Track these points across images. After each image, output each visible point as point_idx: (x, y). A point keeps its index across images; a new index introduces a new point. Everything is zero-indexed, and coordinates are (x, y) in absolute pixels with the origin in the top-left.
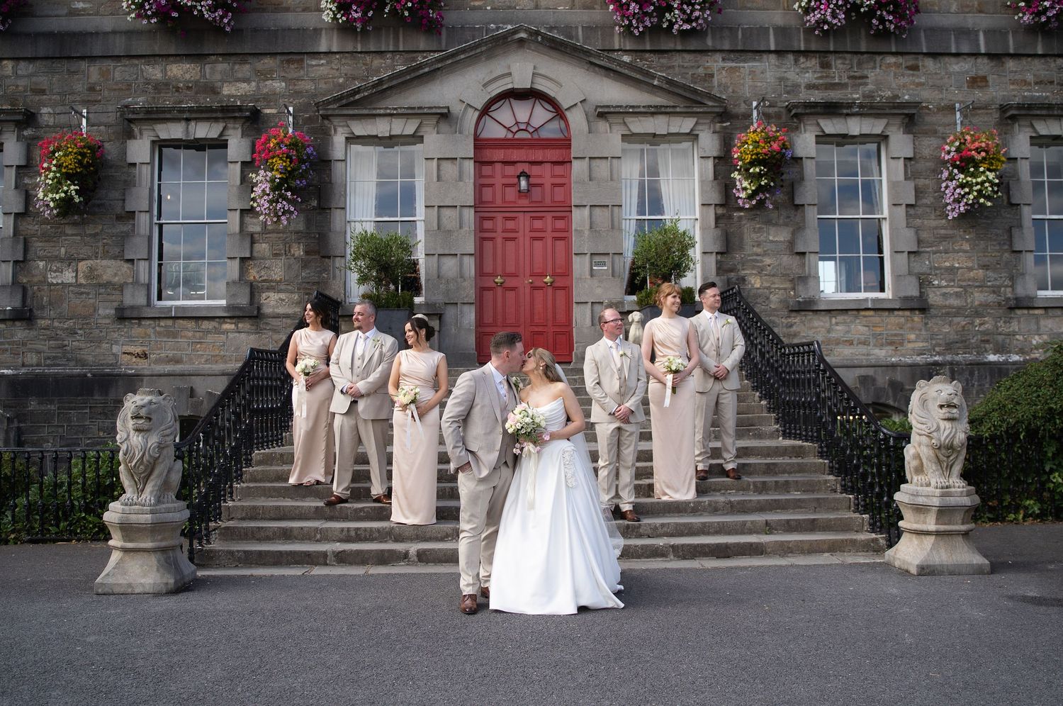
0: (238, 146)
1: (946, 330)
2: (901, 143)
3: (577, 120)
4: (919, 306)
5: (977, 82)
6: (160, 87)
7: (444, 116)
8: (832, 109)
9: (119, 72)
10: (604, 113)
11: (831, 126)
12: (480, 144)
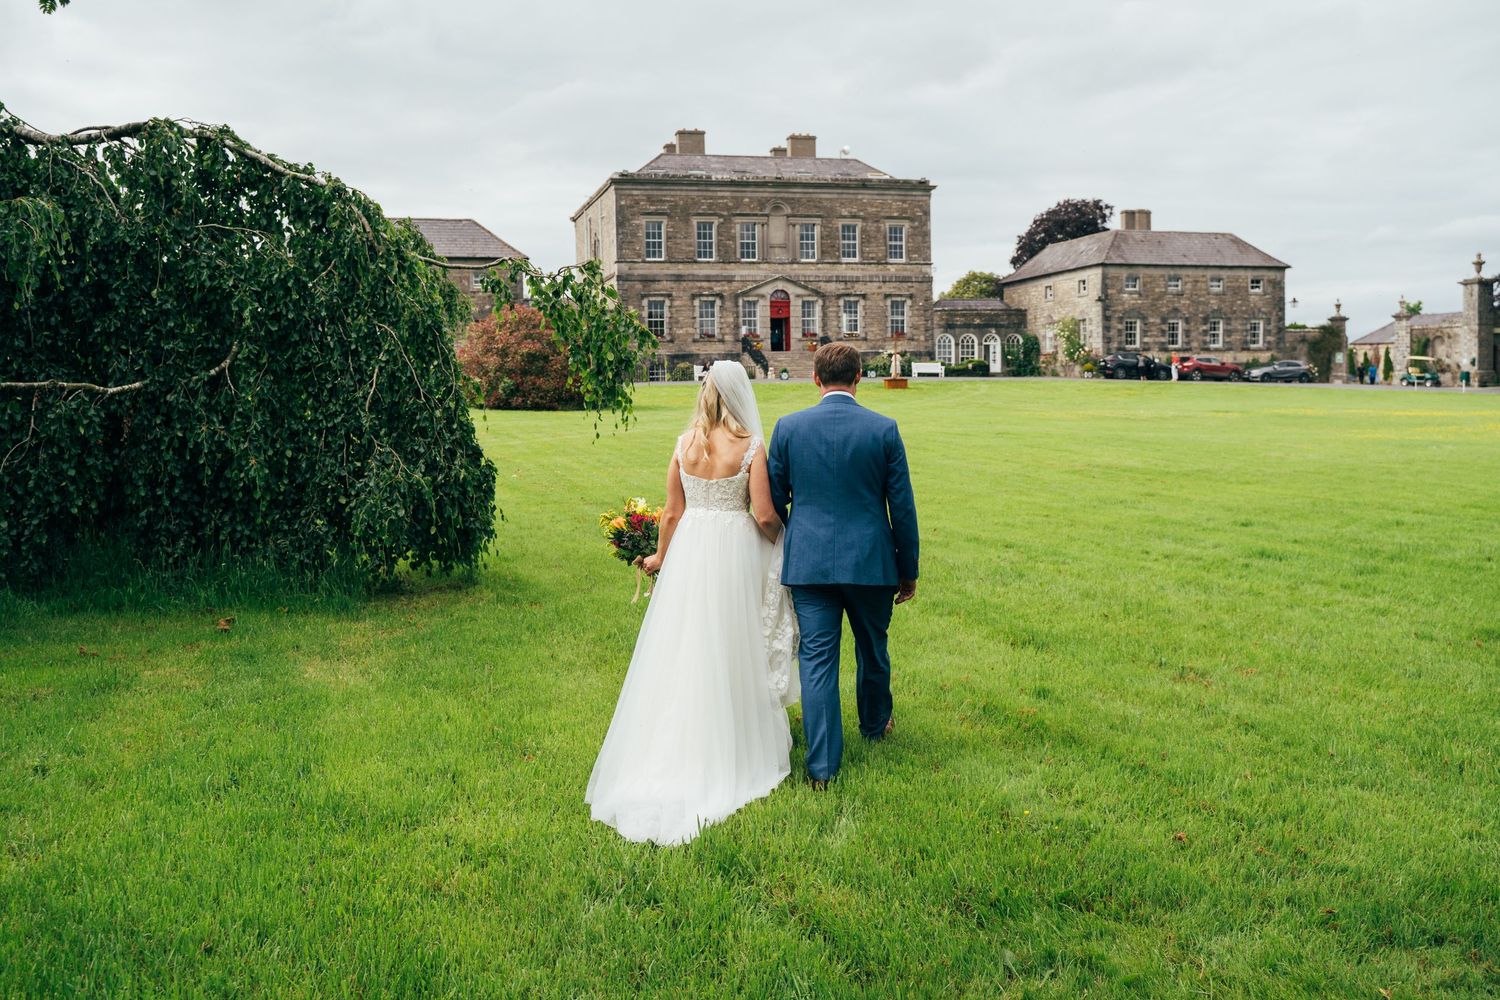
0: (718, 302)
1: (871, 344)
2: (862, 302)
3: (792, 297)
4: (865, 339)
5: (880, 288)
6: (700, 288)
7: (763, 296)
8: (848, 295)
9: (691, 284)
10: (798, 296)
11: (847, 299)
12: (771, 302)
